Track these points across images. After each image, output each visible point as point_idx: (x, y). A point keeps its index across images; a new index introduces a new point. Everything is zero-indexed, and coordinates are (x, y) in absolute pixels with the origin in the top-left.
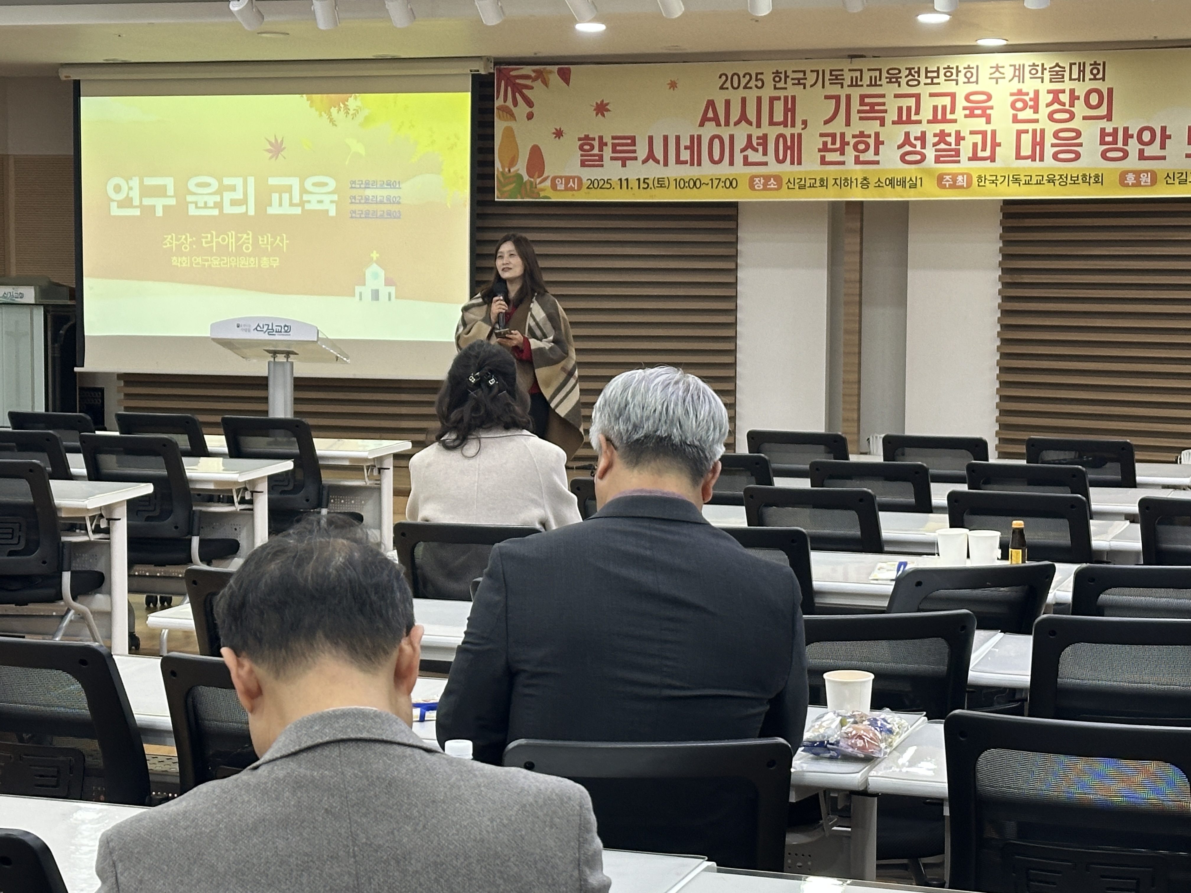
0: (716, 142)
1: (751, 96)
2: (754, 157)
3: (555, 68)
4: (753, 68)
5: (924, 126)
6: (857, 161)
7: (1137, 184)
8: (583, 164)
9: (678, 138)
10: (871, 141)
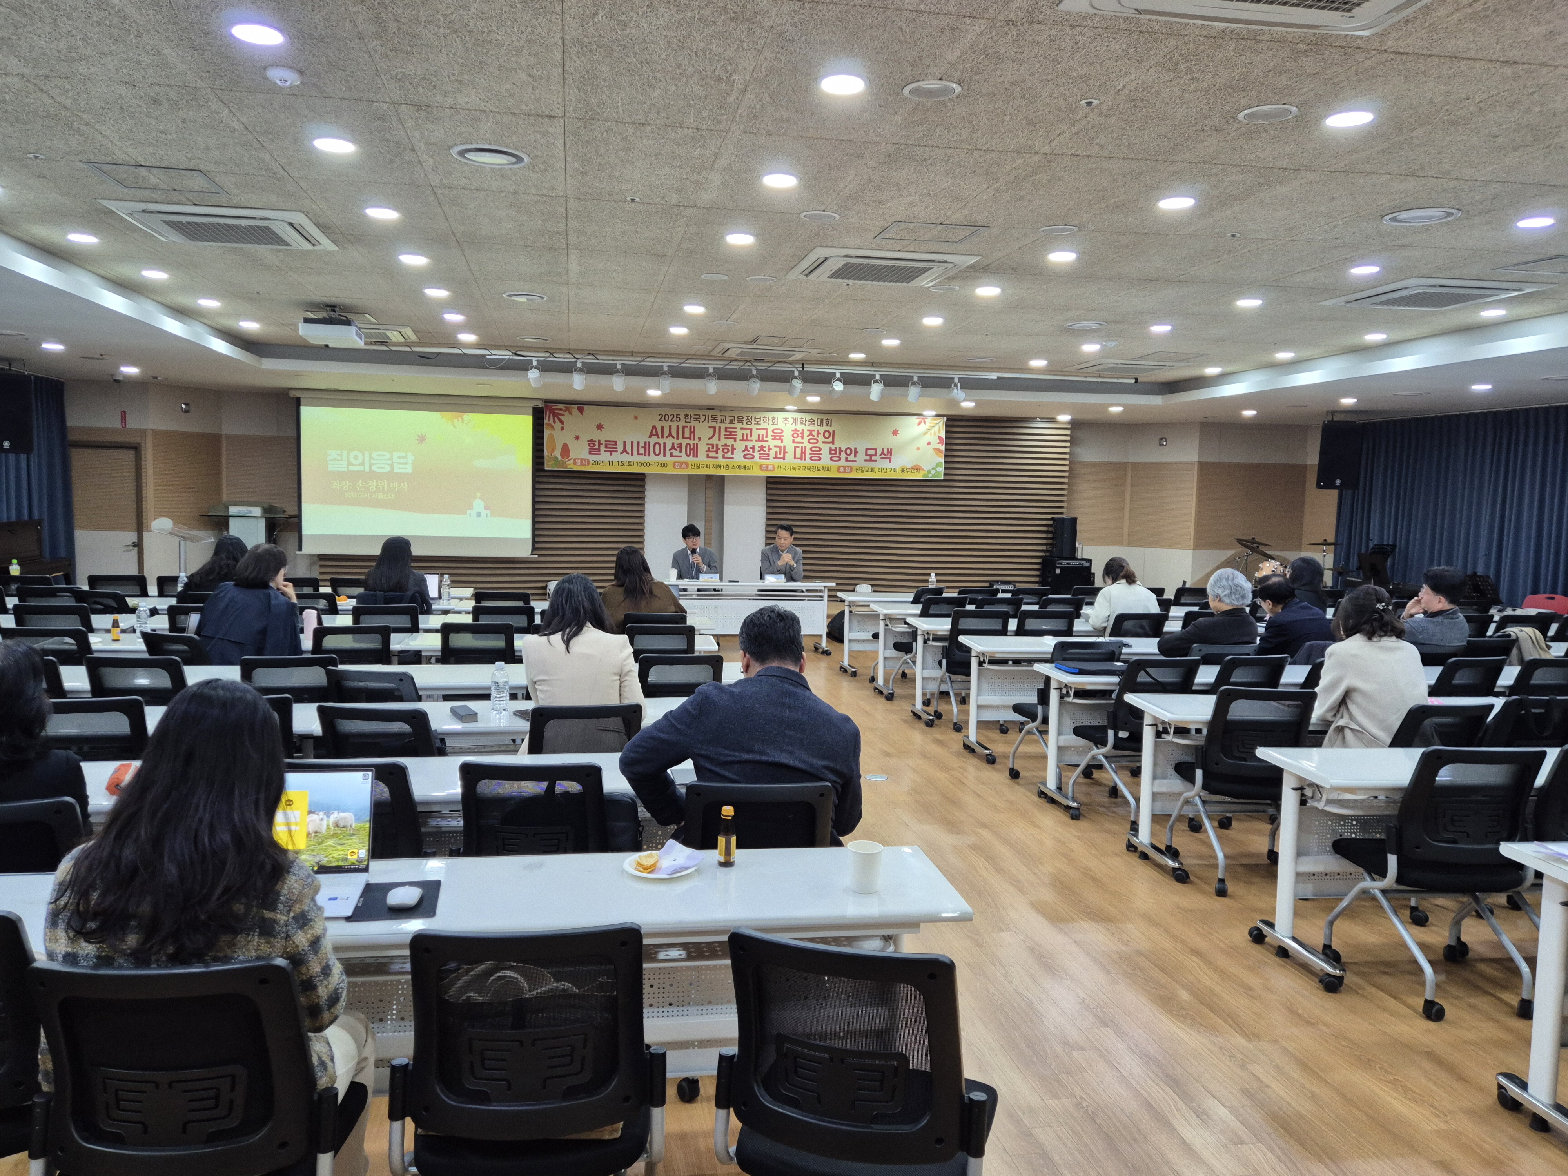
0: (657, 446)
1: (674, 425)
2: (675, 453)
3: (576, 406)
4: (675, 412)
5: (754, 443)
6: (724, 457)
7: (845, 472)
8: (590, 453)
9: (638, 443)
10: (730, 448)
